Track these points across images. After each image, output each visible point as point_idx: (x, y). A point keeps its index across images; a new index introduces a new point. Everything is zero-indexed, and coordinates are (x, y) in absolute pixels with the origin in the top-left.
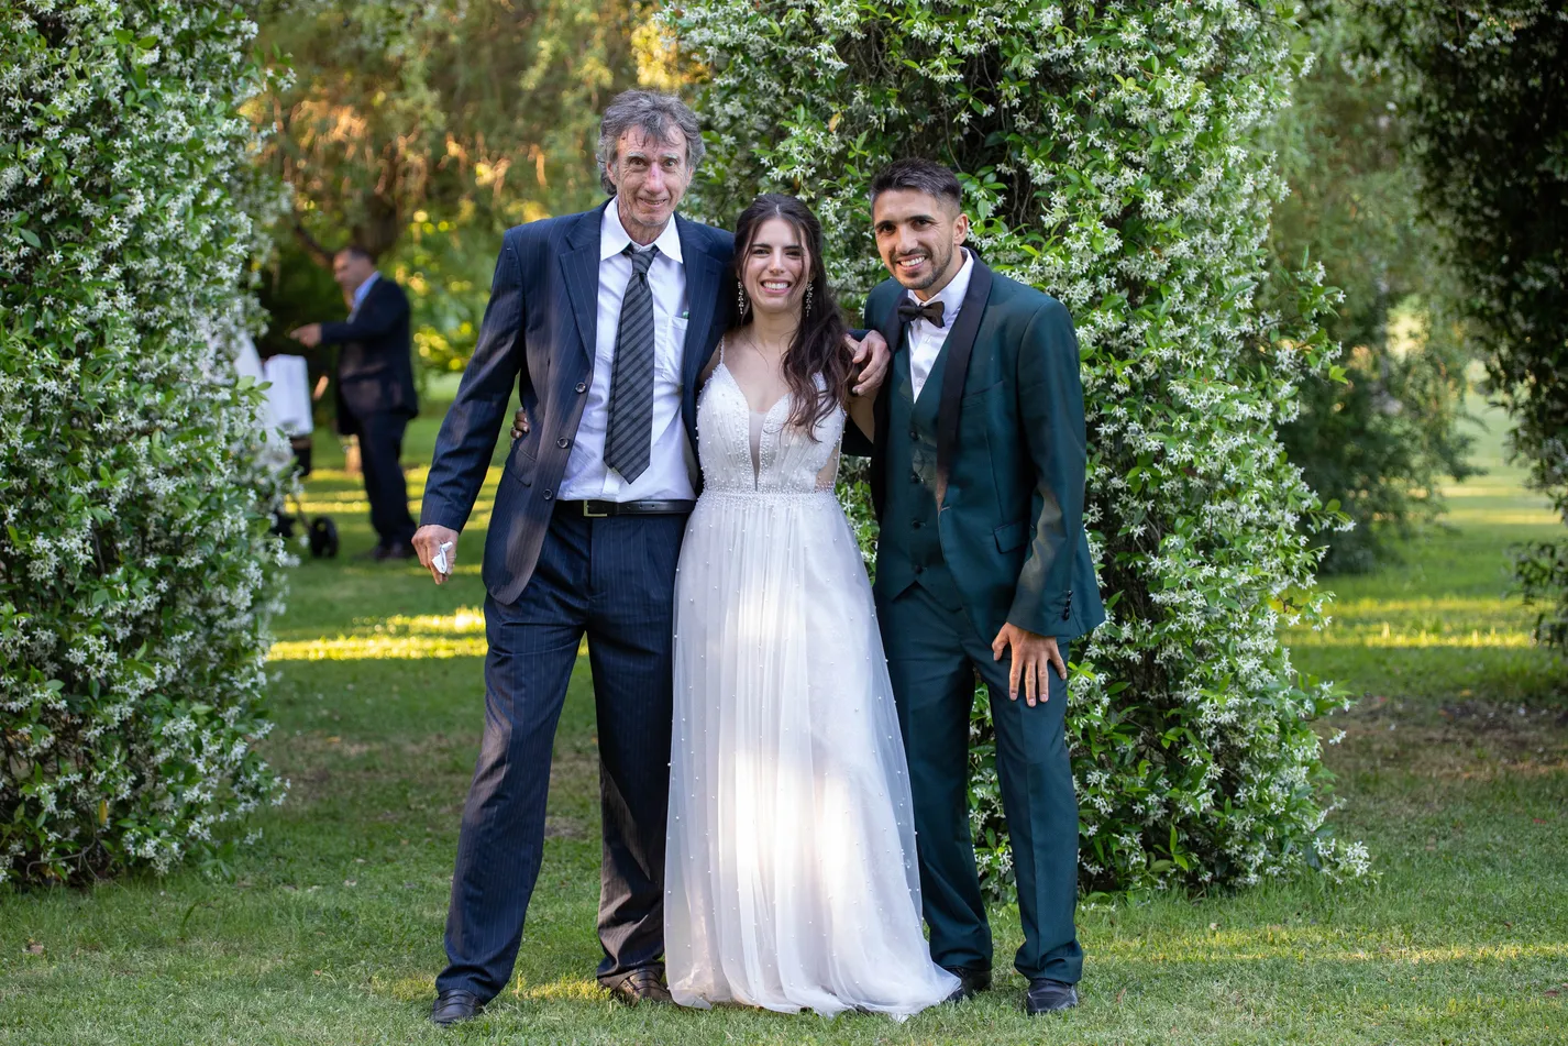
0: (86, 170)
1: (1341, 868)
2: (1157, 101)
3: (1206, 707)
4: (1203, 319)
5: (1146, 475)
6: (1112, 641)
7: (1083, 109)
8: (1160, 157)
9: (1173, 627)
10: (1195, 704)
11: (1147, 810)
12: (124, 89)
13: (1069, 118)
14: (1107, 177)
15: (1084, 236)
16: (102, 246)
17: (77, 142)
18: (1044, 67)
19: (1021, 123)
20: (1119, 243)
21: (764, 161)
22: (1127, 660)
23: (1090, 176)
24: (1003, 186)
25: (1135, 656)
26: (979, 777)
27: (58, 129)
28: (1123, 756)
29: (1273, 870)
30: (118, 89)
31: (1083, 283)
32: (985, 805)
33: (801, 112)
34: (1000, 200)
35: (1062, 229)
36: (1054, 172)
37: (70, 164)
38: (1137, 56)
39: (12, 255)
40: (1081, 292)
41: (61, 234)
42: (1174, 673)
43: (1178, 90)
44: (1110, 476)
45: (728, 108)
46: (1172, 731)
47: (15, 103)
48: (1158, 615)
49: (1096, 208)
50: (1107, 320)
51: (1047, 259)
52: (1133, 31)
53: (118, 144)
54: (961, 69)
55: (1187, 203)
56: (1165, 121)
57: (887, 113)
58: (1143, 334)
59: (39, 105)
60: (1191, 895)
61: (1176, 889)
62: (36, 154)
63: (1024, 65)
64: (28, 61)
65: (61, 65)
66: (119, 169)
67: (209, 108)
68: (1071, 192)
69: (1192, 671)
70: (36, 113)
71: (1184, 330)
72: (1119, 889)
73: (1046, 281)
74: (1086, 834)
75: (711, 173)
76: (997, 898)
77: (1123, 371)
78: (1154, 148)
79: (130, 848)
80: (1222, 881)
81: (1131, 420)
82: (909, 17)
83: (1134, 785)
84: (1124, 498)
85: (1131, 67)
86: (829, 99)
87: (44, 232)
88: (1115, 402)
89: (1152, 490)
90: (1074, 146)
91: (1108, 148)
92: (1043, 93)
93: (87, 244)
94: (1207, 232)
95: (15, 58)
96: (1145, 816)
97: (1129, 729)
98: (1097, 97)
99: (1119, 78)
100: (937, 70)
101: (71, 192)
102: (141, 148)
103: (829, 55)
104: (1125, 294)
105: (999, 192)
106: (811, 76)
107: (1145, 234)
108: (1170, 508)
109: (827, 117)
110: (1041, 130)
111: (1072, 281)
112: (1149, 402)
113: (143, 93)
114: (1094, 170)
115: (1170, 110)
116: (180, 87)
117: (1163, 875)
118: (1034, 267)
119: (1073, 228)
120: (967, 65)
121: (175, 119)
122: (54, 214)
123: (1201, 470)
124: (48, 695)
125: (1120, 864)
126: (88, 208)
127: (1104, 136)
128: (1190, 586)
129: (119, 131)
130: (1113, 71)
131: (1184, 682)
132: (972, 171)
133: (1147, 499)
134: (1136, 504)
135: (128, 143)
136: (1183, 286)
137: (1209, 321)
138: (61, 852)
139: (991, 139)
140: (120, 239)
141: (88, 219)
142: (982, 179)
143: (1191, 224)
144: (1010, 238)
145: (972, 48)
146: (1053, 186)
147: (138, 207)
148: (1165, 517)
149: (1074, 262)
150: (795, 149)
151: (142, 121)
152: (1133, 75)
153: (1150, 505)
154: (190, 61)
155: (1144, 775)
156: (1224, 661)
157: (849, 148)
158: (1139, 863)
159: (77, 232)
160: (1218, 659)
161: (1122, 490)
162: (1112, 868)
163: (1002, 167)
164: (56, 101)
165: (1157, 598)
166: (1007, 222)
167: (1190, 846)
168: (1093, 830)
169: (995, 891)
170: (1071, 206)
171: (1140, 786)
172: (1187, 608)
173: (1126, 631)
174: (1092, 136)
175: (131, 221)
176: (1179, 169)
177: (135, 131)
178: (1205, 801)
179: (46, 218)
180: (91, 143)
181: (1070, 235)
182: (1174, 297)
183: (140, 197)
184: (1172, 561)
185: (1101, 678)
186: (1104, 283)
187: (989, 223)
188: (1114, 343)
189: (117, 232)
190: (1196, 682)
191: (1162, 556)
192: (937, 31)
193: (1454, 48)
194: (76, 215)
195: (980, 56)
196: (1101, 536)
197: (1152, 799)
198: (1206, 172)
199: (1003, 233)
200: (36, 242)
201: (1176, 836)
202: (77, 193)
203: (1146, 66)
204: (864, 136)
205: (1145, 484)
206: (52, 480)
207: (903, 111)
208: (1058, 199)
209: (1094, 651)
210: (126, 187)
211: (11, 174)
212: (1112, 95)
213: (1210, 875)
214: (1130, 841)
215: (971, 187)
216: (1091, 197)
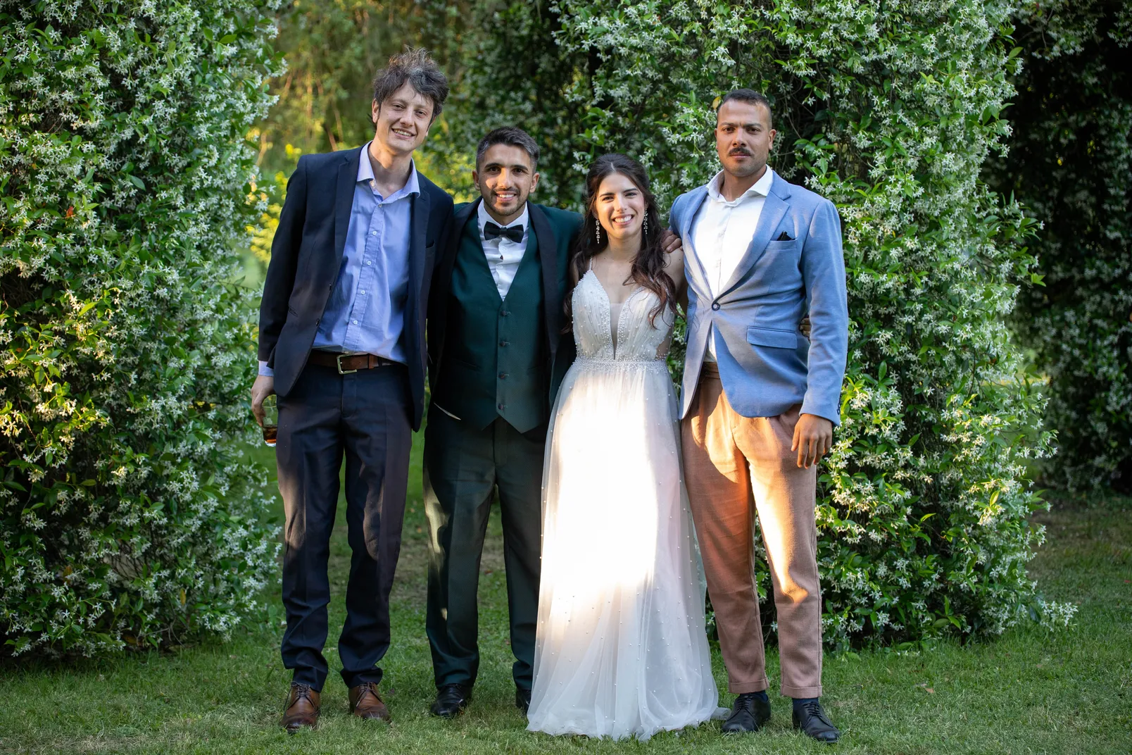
0: (170, 132)
1: (1053, 621)
3: (979, 513)
5: (933, 352)
6: (912, 467)
7: (894, 96)
8: (947, 131)
9: (959, 458)
10: (972, 511)
11: (931, 585)
12: (192, 76)
13: (885, 102)
14: (912, 143)
15: (899, 185)
18: (869, 66)
19: (844, 105)
20: (921, 190)
21: (666, 130)
22: (922, 482)
23: (899, 142)
24: (833, 147)
25: (929, 479)
27: (162, 102)
29: (1012, 623)
30: (188, 73)
31: (893, 219)
33: (693, 96)
34: (832, 157)
35: (884, 179)
36: (872, 140)
38: (930, 60)
39: (125, 194)
40: (892, 224)
42: (954, 490)
44: (908, 352)
46: (952, 529)
47: (127, 82)
48: (945, 449)
49: (905, 164)
50: (911, 244)
52: (930, 44)
53: (198, 114)
54: (813, 66)
56: (947, 105)
58: (932, 253)
59: (146, 84)
60: (963, 643)
61: (949, 639)
62: (147, 120)
63: (856, 65)
64: (137, 51)
65: (160, 55)
66: (203, 131)
68: (887, 153)
69: (968, 489)
70: (145, 89)
72: (911, 639)
74: (893, 603)
77: (921, 279)
78: (942, 125)
79: (208, 625)
80: (976, 632)
81: (923, 313)
82: (781, 30)
84: (914, 367)
88: (913, 300)
89: (936, 361)
90: (887, 121)
91: (908, 123)
96: (930, 588)
98: (905, 87)
99: (923, 75)
100: (798, 67)
102: (207, 119)
103: (724, 55)
105: (830, 151)
106: (697, 70)
110: (859, 110)
111: (884, 216)
113: (208, 77)
117: (939, 629)
118: (867, 204)
119: (892, 179)
122: (147, 164)
124: (155, 514)
126: (177, 161)
127: (908, 114)
132: (809, 138)
134: (924, 371)
135: (205, 114)
136: (954, 221)
138: (152, 626)
139: (818, 116)
141: (171, 169)
142: (816, 143)
145: (823, 52)
146: (872, 149)
147: (212, 159)
149: (892, 203)
150: (689, 122)
151: (210, 97)
152: (933, 72)
153: (933, 372)
156: (992, 482)
158: (927, 622)
160: (989, 480)
161: (914, 363)
162: (909, 626)
163: (831, 136)
164: (161, 81)
165: (946, 438)
166: (838, 174)
167: (957, 611)
168: (896, 599)
170: (888, 163)
173: (921, 461)
174: (900, 115)
176: (960, 139)
179: (142, 166)
180: (177, 112)
181: (889, 183)
182: (948, 229)
183: (214, 153)
184: (957, 413)
185: (908, 494)
186: (906, 218)
187: (827, 176)
190: (971, 497)
191: (949, 409)
192: (800, 40)
193: (1039, 56)
194: (163, 165)
199: (840, 184)
200: (142, 186)
201: (948, 601)
202: (166, 150)
203: (941, 66)
205: (932, 358)
206: (155, 357)
208: (879, 158)
209: (899, 475)
210: (204, 144)
211: (128, 134)
212: (917, 86)
213: (970, 627)
214: (920, 604)
215: (810, 148)
216: (899, 156)
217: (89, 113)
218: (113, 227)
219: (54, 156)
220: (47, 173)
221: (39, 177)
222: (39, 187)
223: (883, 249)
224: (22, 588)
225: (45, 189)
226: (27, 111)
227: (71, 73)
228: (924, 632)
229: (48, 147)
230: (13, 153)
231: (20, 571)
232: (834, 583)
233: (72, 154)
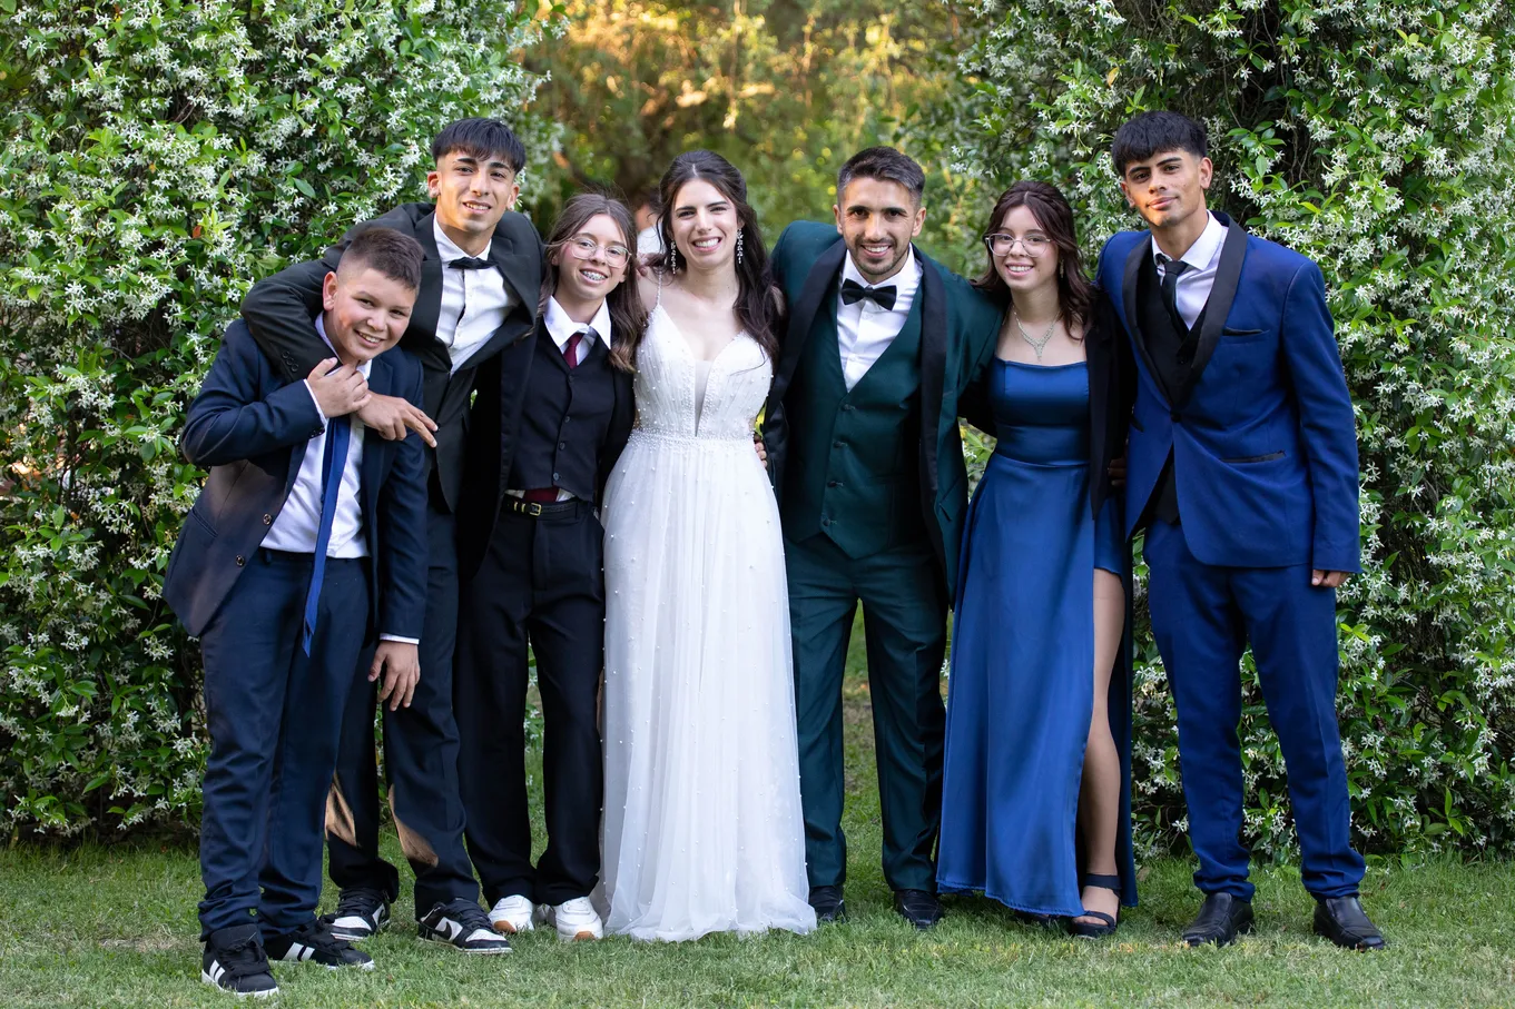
0: (361, 120)
2: (1439, 58)
3: (1481, 670)
4: (1484, 277)
5: (1425, 435)
6: (1388, 601)
7: (1363, 64)
8: (1443, 114)
9: (1451, 589)
10: (1471, 667)
11: (1421, 773)
12: (399, 39)
13: (1349, 75)
14: (1389, 134)
15: (1365, 194)
16: (377, 195)
17: (352, 91)
18: (1324, 22)
19: (1302, 78)
20: (1400, 202)
21: (1042, 114)
22: (1402, 622)
23: (1371, 133)
24: (1282, 142)
25: (1411, 618)
26: (1252, 738)
27: (333, 80)
28: (1399, 717)
30: (394, 38)
31: (1363, 242)
32: (1257, 765)
33: (1079, 65)
34: (1278, 156)
35: (1344, 187)
36: (1333, 129)
37: (345, 113)
38: (1420, 12)
39: (287, 205)
40: (1362, 250)
41: (336, 183)
42: (1451, 635)
43: (1462, 45)
44: (1388, 435)
45: (1005, 60)
46: (1448, 693)
47: (290, 53)
48: (1436, 576)
49: (1377, 165)
50: (1388, 279)
51: (1329, 216)
53: (393, 94)
54: (1240, 24)
55: (1470, 162)
56: (1448, 77)
57: (1166, 69)
58: (1427, 291)
59: (314, 56)
60: (1465, 859)
61: (1450, 852)
62: (311, 106)
63: (1304, 20)
64: (304, 11)
65: (336, 15)
66: (394, 119)
67: (484, 56)
68: (1352, 151)
69: (1468, 633)
70: (311, 63)
71: (1466, 288)
72: (1393, 851)
73: (1325, 239)
74: (1360, 797)
75: (987, 124)
76: (1270, 858)
77: (1403, 330)
78: (1436, 105)
80: (1498, 845)
81: (1410, 379)
83: (1408, 747)
84: (1402, 458)
85: (1414, 23)
86: (1106, 53)
87: (319, 182)
88: (1393, 361)
89: (1430, 449)
90: (1354, 102)
91: (1388, 104)
92: (1323, 47)
93: (361, 193)
94: (1489, 189)
95: (291, 8)
96: (1420, 778)
97: (1403, 690)
98: (1378, 53)
99: (1402, 34)
100: (1216, 25)
101: (346, 142)
102: (415, 98)
103: (1108, 10)
104: (1405, 251)
105: (1277, 148)
106: (1088, 29)
107: (1426, 191)
108: (1450, 469)
109: (1104, 73)
110: (1320, 85)
111: (1352, 239)
112: (1429, 360)
113: (418, 42)
114: (1375, 127)
115: (1452, 66)
116: (455, 35)
117: (1437, 838)
118: (1315, 225)
119: (1355, 186)
120: (1247, 20)
121: (451, 70)
122: (329, 163)
123: (1482, 428)
125: (1394, 827)
126: (363, 158)
127: (1382, 92)
128: (1468, 547)
129: (393, 80)
130: (1394, 26)
131: (1461, 645)
132: (1250, 126)
133: (1426, 459)
134: (1414, 463)
135: (403, 93)
136: (1465, 245)
137: (1491, 278)
139: (1270, 94)
140: (395, 189)
141: (363, 168)
142: (1260, 134)
143: (1473, 181)
144: (1289, 195)
145: (1252, 4)
146: (1332, 143)
147: (412, 157)
148: (1443, 477)
149: (1355, 221)
150: (1071, 106)
151: (417, 70)
152: (1417, 30)
153: (1428, 465)
154: (465, 10)
155: (1418, 739)
156: (1502, 624)
157: (1126, 103)
158: (1413, 826)
159: (351, 181)
160: (1495, 622)
161: (1400, 449)
162: (1386, 831)
163: (1281, 123)
164: (330, 52)
165: (1434, 560)
166: (1286, 178)
167: (1465, 809)
168: (1366, 793)
169: (1268, 852)
170: (1352, 164)
171: (1415, 749)
172: (1465, 571)
173: (1403, 592)
174: (1373, 92)
175: (406, 170)
176: (1463, 126)
177: (410, 81)
178: (1481, 764)
179: (321, 167)
180: (366, 93)
181: (1350, 194)
182: (1456, 253)
183: (415, 147)
184: (1450, 522)
185: (1377, 639)
186: (1385, 241)
187: (1267, 180)
188: (1394, 301)
189: (391, 184)
190: (1472, 645)
191: (1439, 517)
194: (352, 165)
195: (1259, 11)
196: (1379, 496)
197: (1428, 761)
198: (1488, 128)
199: (1281, 190)
200: (311, 193)
201: (1451, 798)
202: (353, 143)
203: (1430, 21)
204: (1141, 90)
205: (1424, 443)
207: (1181, 65)
208: (1339, 155)
209: (1370, 612)
210: (401, 136)
211: (286, 125)
212: (1394, 51)
213: (1485, 838)
214: (1404, 803)
215: (1249, 143)
216: (1371, 155)
217: (229, 94)
218: (272, 250)
219: (176, 155)
220: (168, 178)
221: (156, 182)
222: (158, 198)
223: (1346, 287)
224: (136, 737)
225: (165, 201)
226: (150, 94)
227: (201, 42)
228: (1410, 841)
229: (172, 143)
230: (128, 151)
231: (132, 718)
232: (1268, 765)
233: (201, 151)
